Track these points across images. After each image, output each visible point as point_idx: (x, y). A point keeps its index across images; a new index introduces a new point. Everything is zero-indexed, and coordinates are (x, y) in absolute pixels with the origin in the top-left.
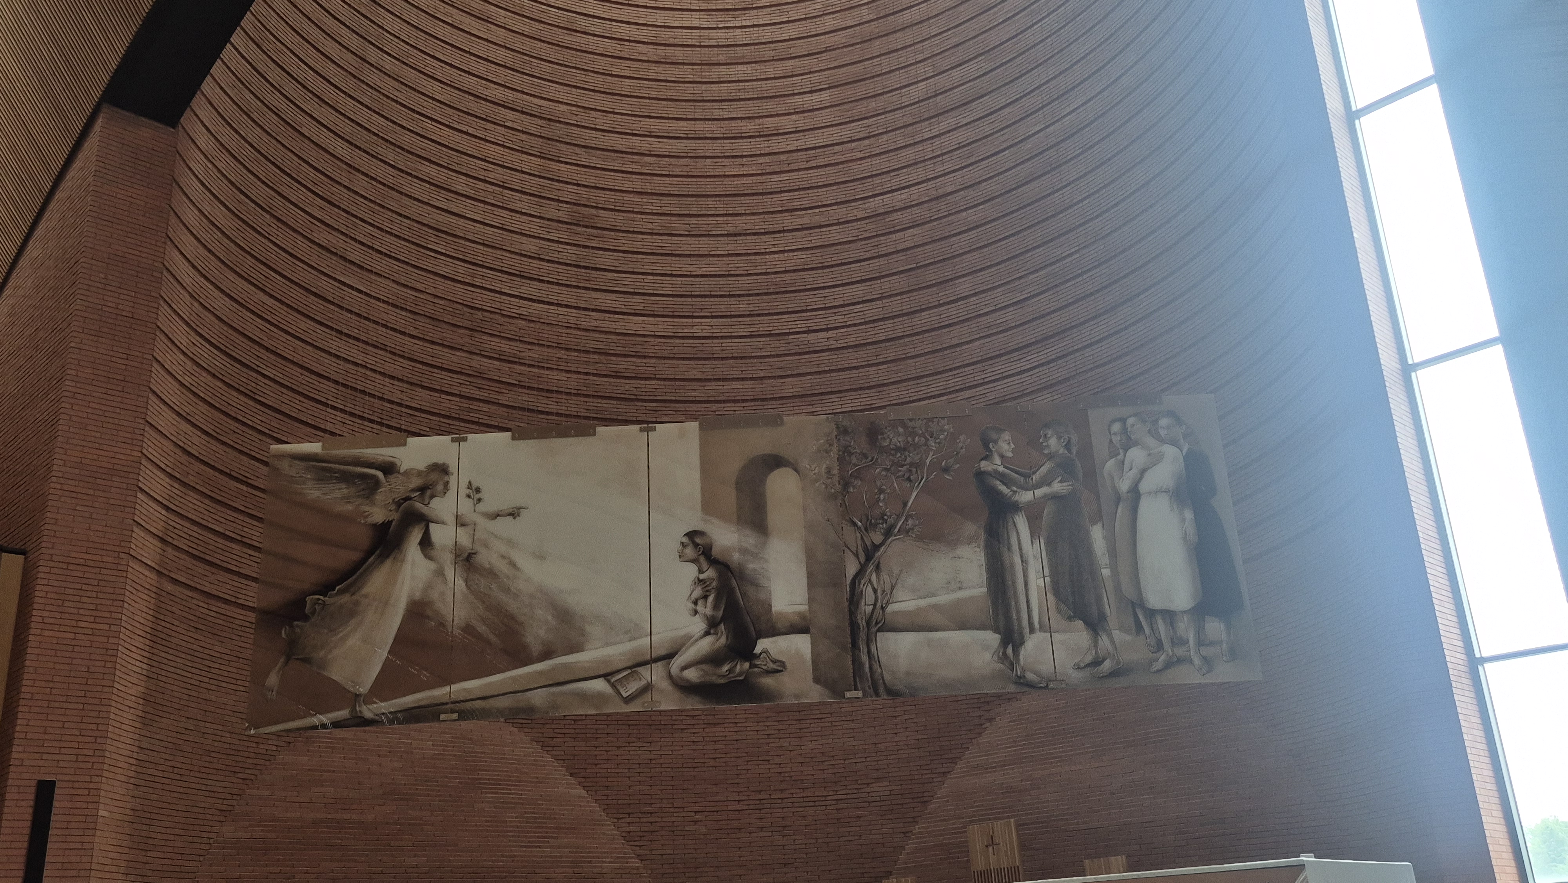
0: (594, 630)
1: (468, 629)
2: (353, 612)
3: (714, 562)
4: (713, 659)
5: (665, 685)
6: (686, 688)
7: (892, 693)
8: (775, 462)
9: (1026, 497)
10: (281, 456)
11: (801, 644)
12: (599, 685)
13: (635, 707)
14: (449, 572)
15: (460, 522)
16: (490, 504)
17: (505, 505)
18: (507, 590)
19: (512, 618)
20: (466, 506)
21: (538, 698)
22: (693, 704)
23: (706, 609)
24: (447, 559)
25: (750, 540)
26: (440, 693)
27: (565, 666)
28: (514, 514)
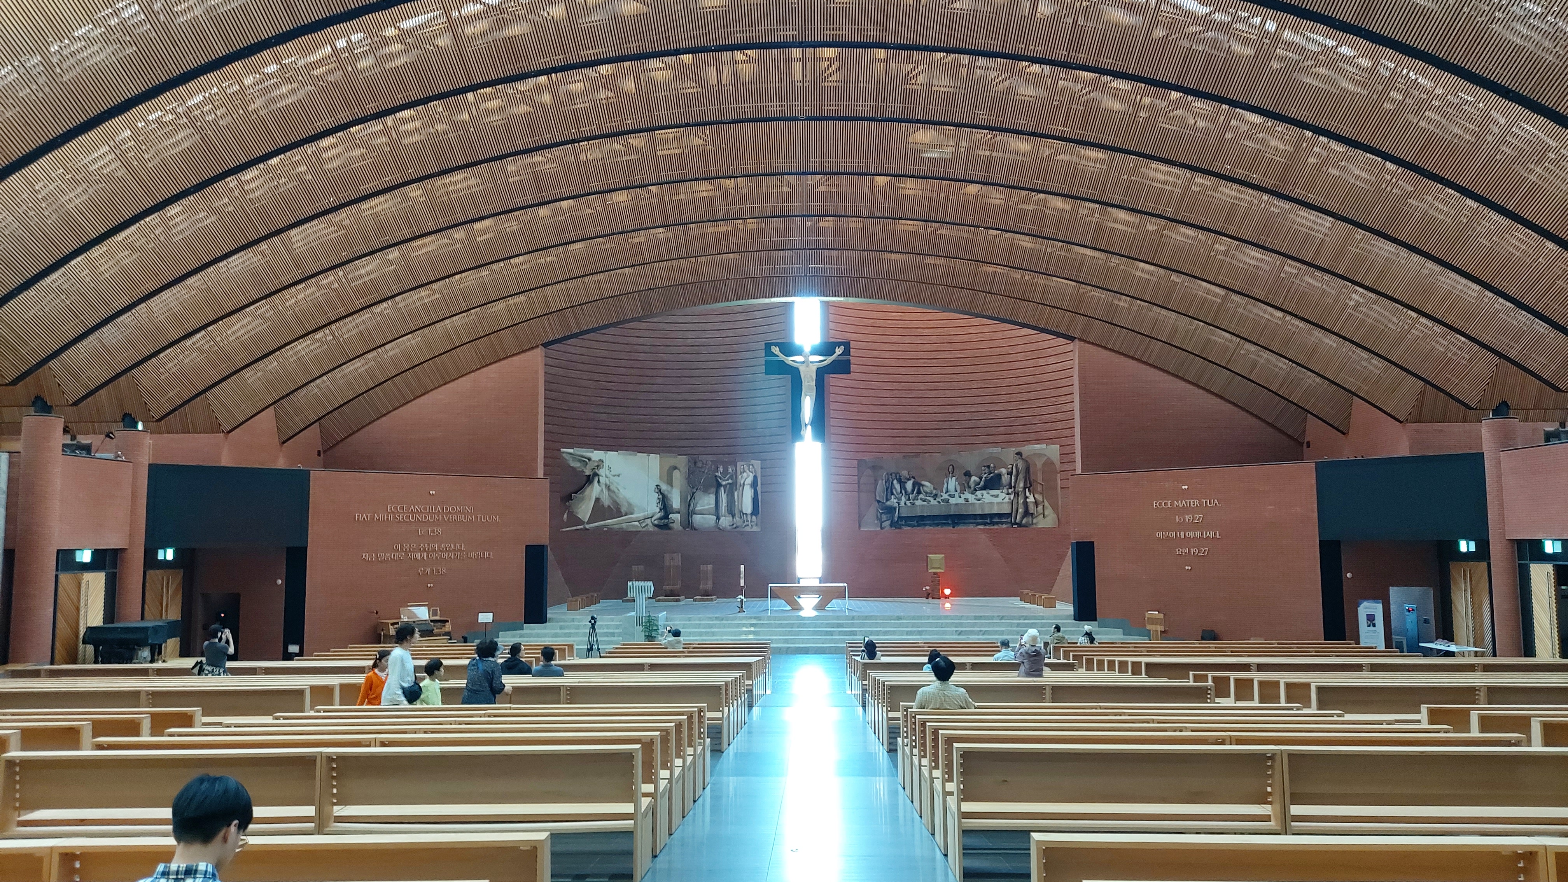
0: (636, 509)
1: (609, 506)
2: (583, 499)
3: (662, 494)
4: (660, 519)
5: (650, 524)
6: (656, 525)
7: (695, 529)
8: (675, 468)
9: (724, 483)
10: (564, 452)
11: (678, 515)
12: (637, 523)
13: (644, 529)
14: (604, 490)
15: (607, 477)
16: (613, 473)
17: (617, 474)
18: (617, 497)
19: (618, 504)
20: (608, 471)
21: (624, 525)
22: (656, 529)
23: (659, 506)
24: (604, 487)
25: (669, 488)
26: (603, 523)
27: (631, 518)
28: (618, 476)
